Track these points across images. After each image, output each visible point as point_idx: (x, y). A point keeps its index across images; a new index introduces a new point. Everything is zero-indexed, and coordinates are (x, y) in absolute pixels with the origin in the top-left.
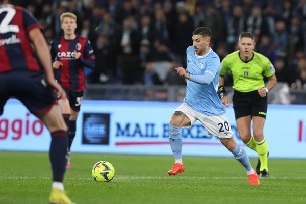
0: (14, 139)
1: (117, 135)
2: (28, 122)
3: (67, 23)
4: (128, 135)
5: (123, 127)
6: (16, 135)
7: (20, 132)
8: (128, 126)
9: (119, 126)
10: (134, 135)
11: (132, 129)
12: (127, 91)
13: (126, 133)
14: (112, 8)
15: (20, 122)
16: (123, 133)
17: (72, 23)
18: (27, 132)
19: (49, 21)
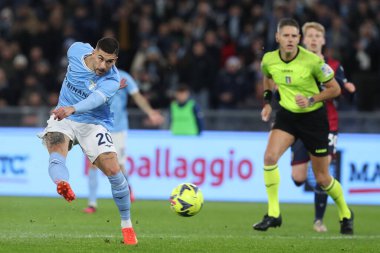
0: (215, 184)
1: (351, 179)
2: (231, 163)
3: (311, 36)
4: (366, 179)
5: (359, 168)
6: (216, 180)
7: (221, 176)
8: (365, 167)
9: (353, 167)
10: (373, 179)
11: (371, 171)
12: (363, 121)
13: (362, 177)
14: (345, 9)
15: (221, 162)
16: (359, 177)
17: (317, 36)
18: (231, 176)
19: (260, 27)
